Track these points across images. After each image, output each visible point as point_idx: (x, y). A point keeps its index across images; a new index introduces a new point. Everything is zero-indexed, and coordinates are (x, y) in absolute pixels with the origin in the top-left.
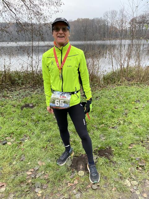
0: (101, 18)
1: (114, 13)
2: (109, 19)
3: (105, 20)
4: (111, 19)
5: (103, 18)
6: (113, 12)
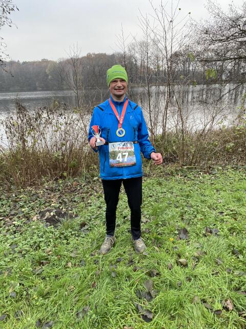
0: (125, 53)
4: (140, 55)
5: (128, 53)
6: (143, 43)
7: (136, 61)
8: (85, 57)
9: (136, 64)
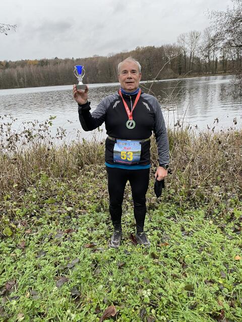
0: (174, 44)
1: (195, 36)
2: (186, 46)
3: (180, 48)
4: (190, 46)
5: (177, 45)
6: (194, 34)
7: (185, 52)
8: (134, 51)
9: (185, 56)
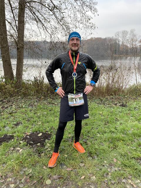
0: (113, 37)
1: (125, 33)
2: (120, 38)
3: (116, 39)
4: (122, 38)
9: (119, 44)
